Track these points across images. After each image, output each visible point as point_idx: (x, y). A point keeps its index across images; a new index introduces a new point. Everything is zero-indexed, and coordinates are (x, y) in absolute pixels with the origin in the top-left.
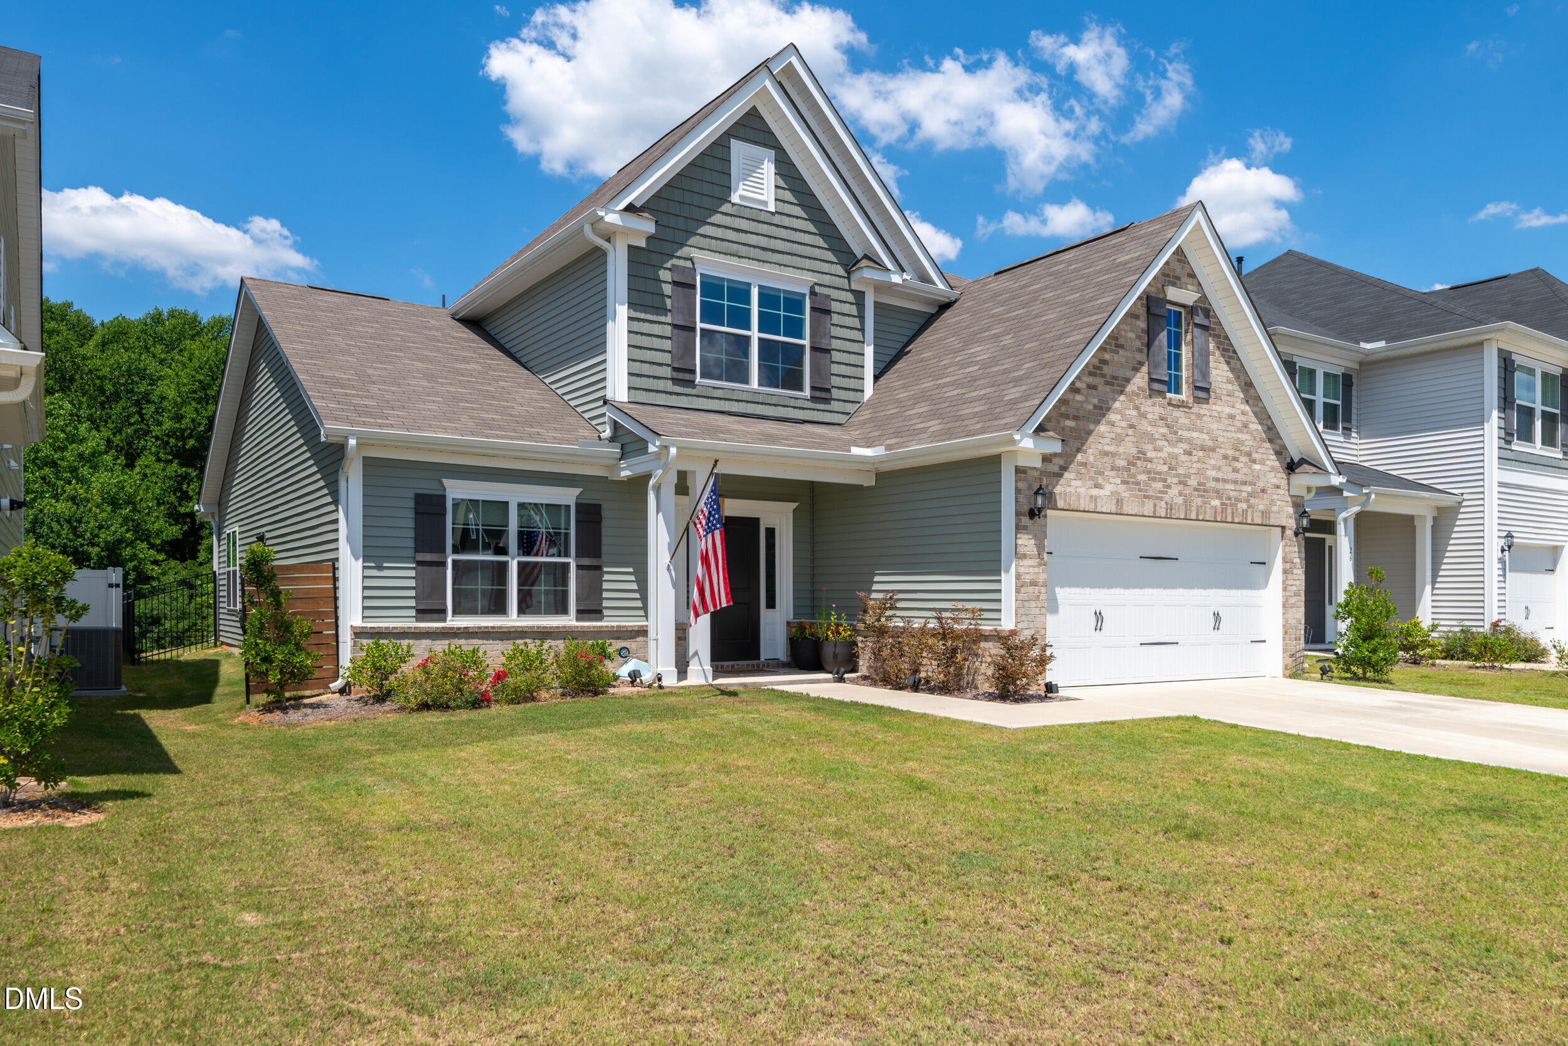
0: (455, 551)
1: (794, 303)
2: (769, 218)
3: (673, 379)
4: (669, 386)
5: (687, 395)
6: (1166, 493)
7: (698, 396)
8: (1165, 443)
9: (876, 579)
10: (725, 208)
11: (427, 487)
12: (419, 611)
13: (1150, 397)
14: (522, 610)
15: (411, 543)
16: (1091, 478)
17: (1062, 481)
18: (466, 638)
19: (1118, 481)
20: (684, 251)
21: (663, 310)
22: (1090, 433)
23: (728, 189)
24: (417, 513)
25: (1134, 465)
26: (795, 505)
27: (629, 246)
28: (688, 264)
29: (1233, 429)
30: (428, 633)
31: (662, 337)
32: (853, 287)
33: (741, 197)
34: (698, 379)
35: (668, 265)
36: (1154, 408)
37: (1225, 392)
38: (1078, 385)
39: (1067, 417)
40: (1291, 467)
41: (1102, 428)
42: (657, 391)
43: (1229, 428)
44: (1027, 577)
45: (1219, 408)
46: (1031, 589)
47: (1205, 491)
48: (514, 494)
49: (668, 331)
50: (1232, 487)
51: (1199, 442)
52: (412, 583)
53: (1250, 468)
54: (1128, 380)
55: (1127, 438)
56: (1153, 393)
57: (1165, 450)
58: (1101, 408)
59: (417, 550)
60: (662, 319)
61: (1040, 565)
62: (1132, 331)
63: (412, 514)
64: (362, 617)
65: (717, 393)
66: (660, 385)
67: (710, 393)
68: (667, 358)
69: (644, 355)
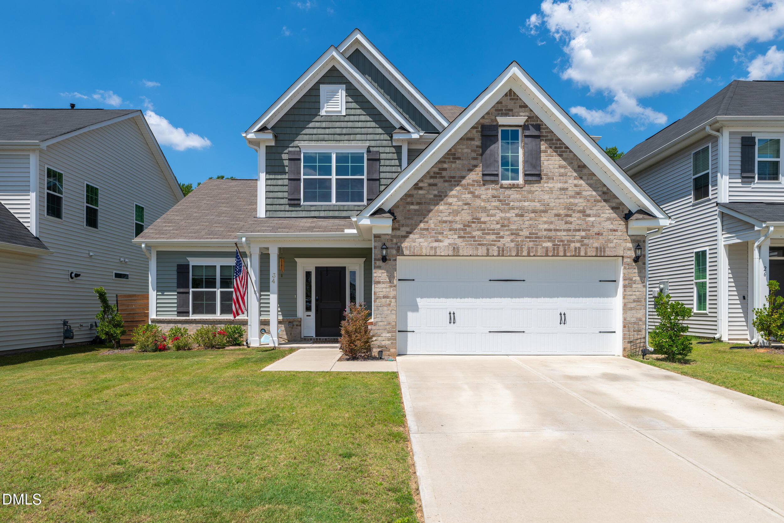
0: (193, 287)
1: (358, 158)
2: (342, 119)
3: (288, 204)
4: (287, 208)
5: (296, 211)
6: (499, 241)
7: (302, 211)
8: (498, 211)
10: (317, 118)
11: (182, 262)
12: (178, 312)
13: (484, 185)
14: (222, 312)
15: (176, 285)
16: (433, 237)
17: (407, 240)
18: (196, 324)
19: (456, 237)
20: (296, 143)
21: (284, 173)
22: (430, 211)
23: (319, 109)
24: (178, 272)
25: (469, 226)
26: (364, 259)
27: (266, 146)
28: (298, 149)
29: (565, 197)
30: (179, 321)
31: (283, 185)
32: (394, 144)
33: (326, 112)
34: (302, 203)
35: (286, 151)
36: (487, 192)
37: (557, 174)
38: (421, 185)
39: (412, 204)
40: (628, 216)
41: (441, 207)
42: (281, 211)
43: (562, 196)
44: (382, 293)
45: (550, 185)
46: (384, 300)
47: (539, 238)
48: (218, 262)
49: (286, 182)
50: (565, 233)
51: (530, 208)
52: (176, 301)
53: (585, 220)
54: (464, 177)
55: (463, 211)
56: (485, 183)
57: (497, 215)
58: (440, 196)
59: (178, 287)
60: (283, 177)
61: (391, 287)
62: (467, 148)
63: (176, 273)
64: (157, 315)
65: (313, 208)
66: (282, 208)
67: (309, 209)
68: (286, 195)
69: (271, 195)
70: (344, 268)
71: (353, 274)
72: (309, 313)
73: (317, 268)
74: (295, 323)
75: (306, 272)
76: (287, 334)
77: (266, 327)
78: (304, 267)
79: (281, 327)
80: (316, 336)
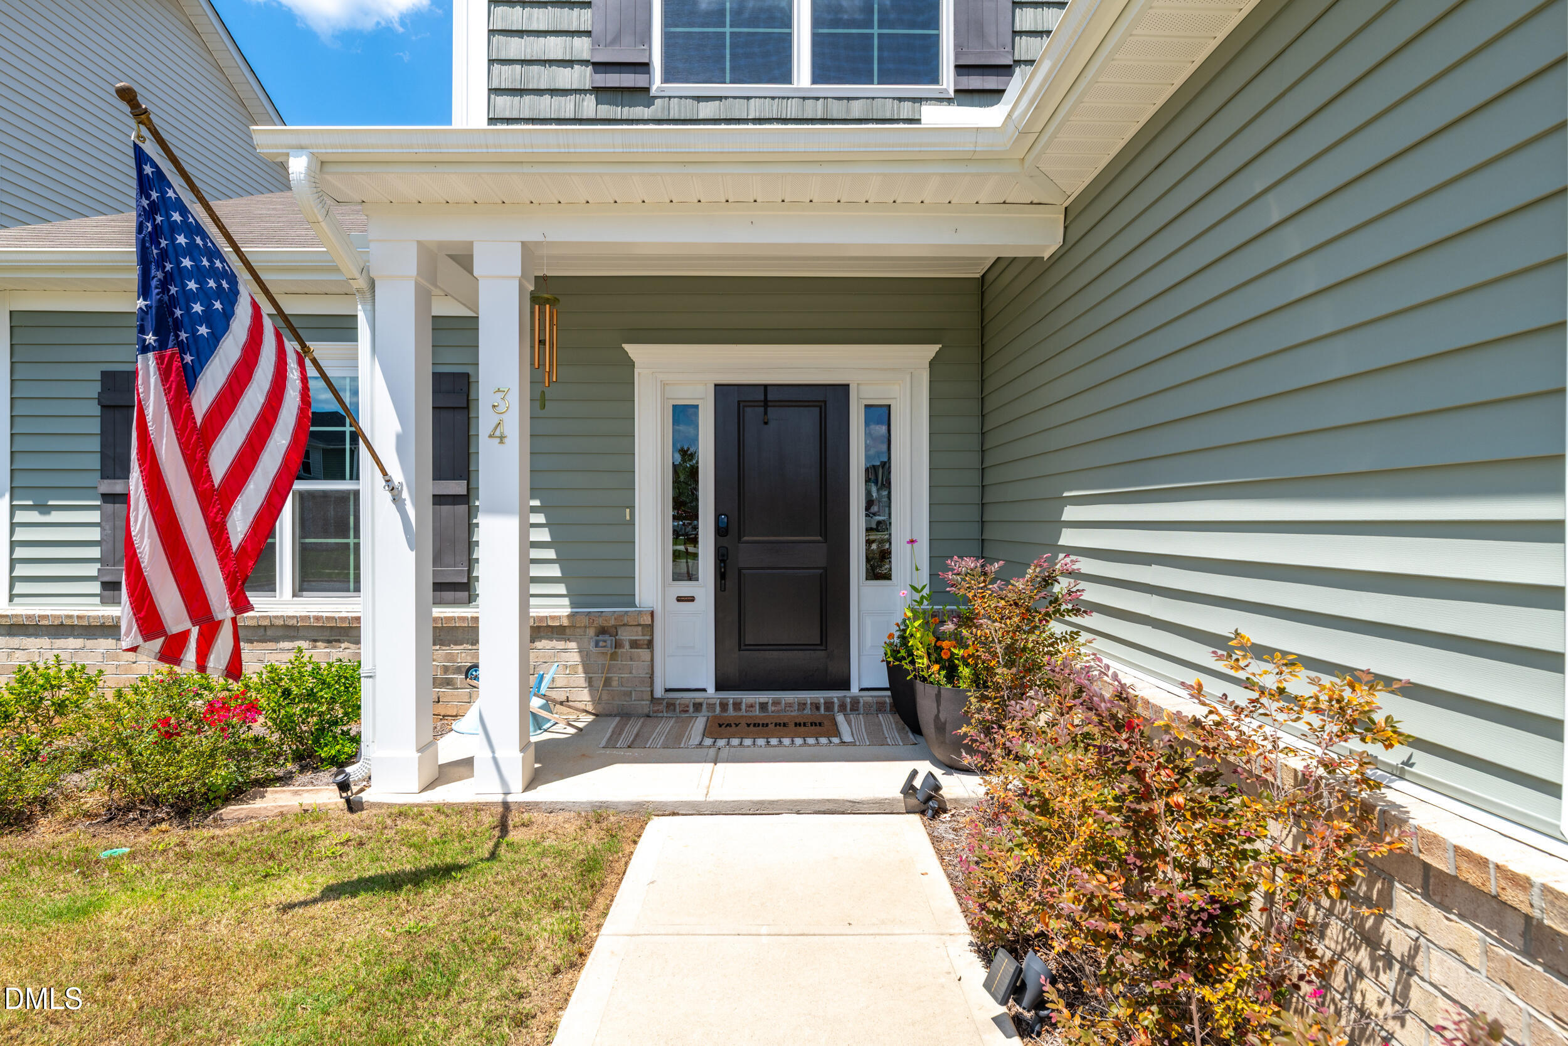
3: (596, 90)
4: (589, 106)
5: (631, 121)
7: (659, 121)
9: (1070, 513)
12: (102, 586)
14: (306, 581)
15: (95, 462)
24: (104, 406)
26: (931, 350)
30: (103, 627)
34: (657, 82)
42: (560, 121)
52: (95, 534)
59: (102, 475)
63: (97, 410)
64: (12, 597)
65: (706, 110)
66: (566, 106)
67: (688, 109)
68: (582, 47)
69: (515, 48)
70: (843, 390)
71: (880, 415)
72: (685, 588)
73: (721, 390)
74: (626, 635)
75: (675, 407)
76: (590, 681)
77: (461, 655)
78: (664, 385)
79: (565, 650)
80: (718, 688)
